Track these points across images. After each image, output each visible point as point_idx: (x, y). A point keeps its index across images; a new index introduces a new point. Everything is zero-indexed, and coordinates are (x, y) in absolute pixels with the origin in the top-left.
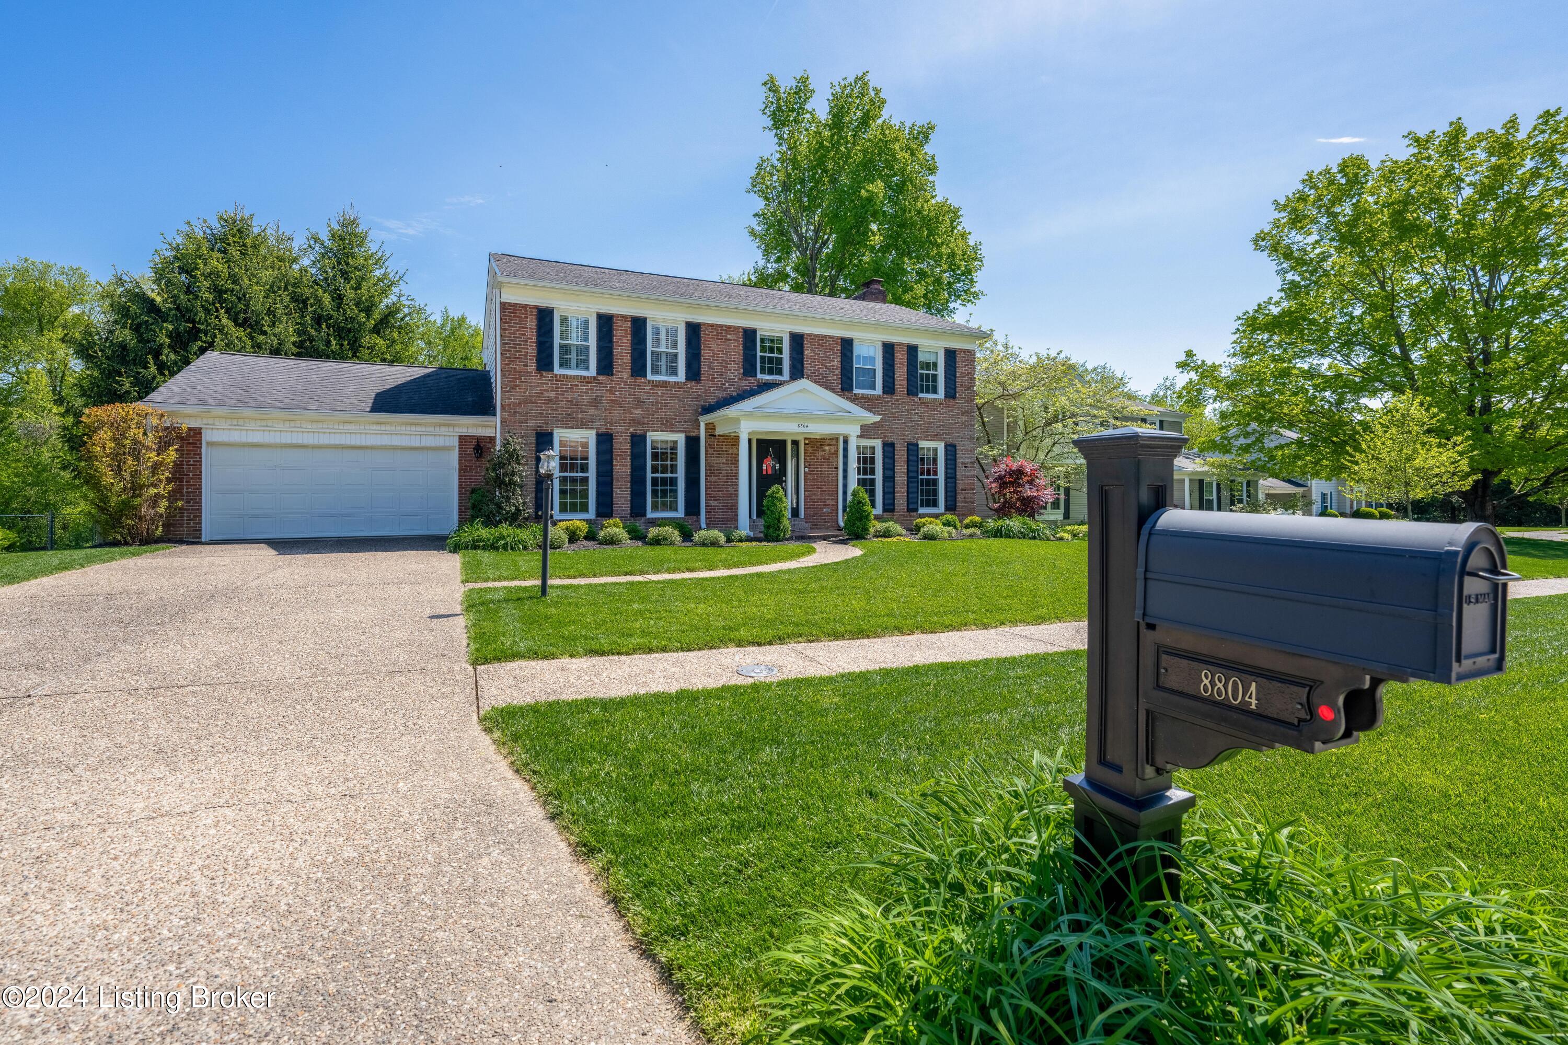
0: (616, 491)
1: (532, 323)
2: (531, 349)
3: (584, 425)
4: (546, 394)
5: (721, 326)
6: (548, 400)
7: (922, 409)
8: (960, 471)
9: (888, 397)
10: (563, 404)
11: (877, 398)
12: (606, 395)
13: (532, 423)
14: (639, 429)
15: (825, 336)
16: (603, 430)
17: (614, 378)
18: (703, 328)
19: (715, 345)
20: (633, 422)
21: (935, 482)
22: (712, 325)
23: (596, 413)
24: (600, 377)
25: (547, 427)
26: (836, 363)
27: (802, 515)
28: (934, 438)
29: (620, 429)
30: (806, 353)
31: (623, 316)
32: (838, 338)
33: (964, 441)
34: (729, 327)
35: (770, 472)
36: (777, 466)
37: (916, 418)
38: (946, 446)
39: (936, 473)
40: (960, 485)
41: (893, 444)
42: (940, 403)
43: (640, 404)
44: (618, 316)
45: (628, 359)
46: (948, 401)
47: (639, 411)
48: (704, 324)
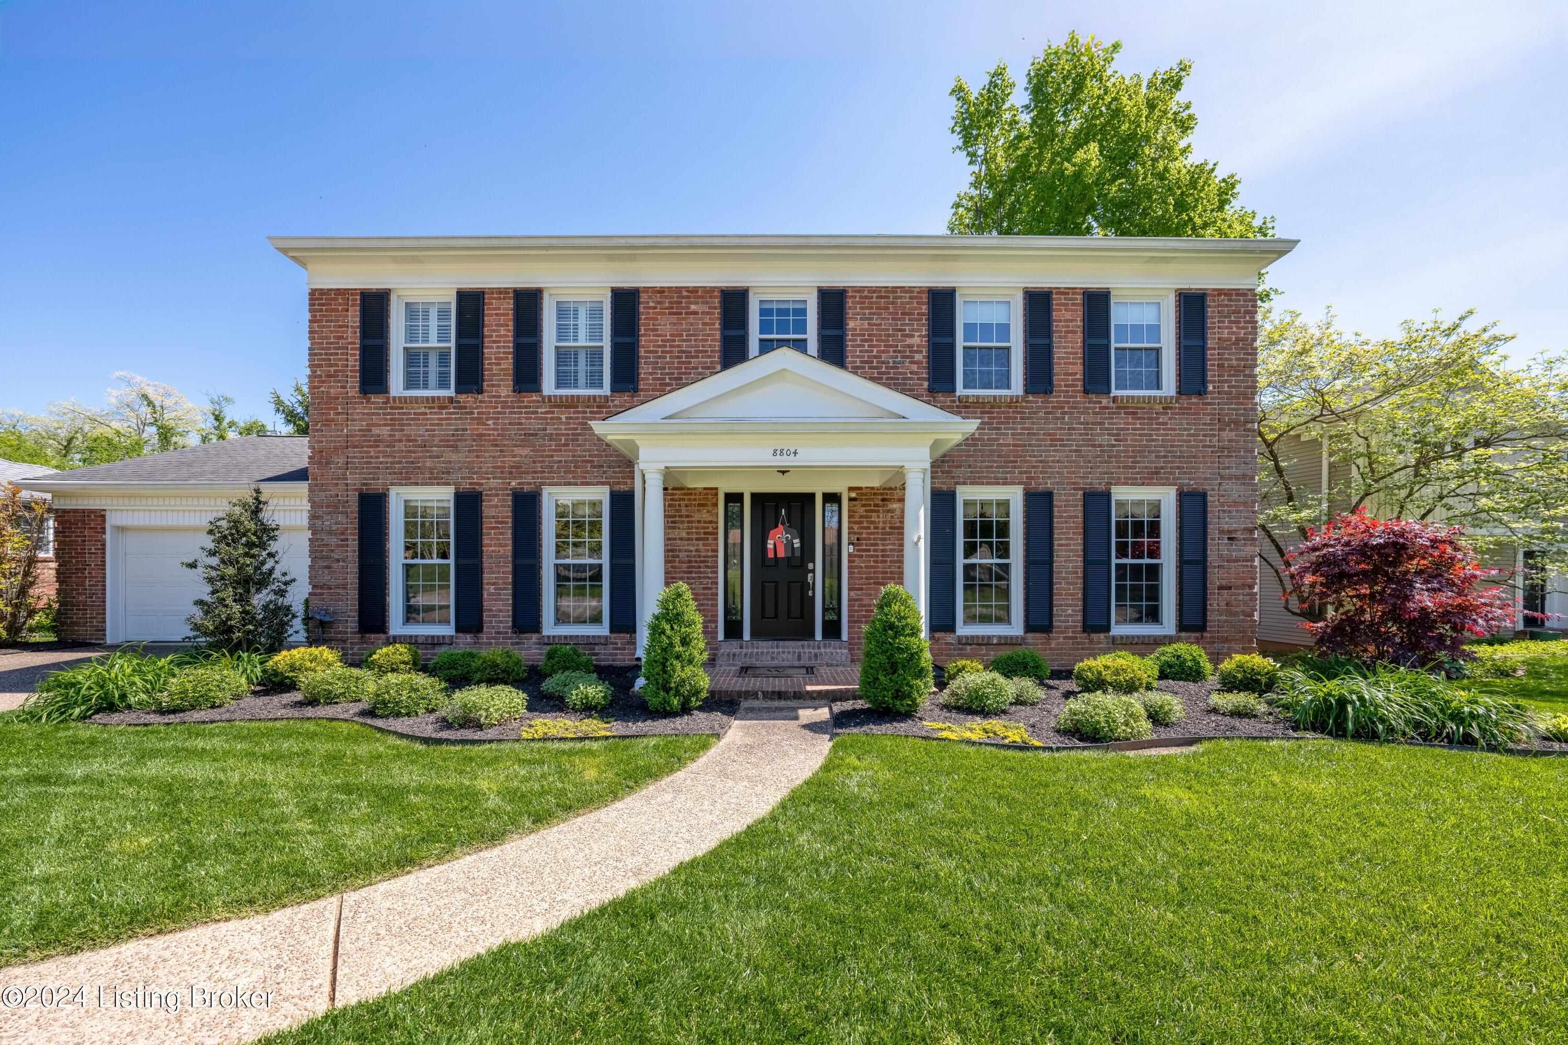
0: (488, 590)
1: (353, 317)
2: (354, 360)
3: (436, 479)
4: (375, 431)
5: (679, 290)
6: (378, 440)
7: (1120, 421)
8: (1217, 549)
9: (1037, 401)
10: (401, 446)
11: (1013, 402)
12: (472, 428)
13: (354, 479)
14: (527, 483)
15: (894, 289)
16: (466, 486)
17: (484, 397)
18: (644, 297)
19: (666, 326)
20: (517, 470)
21: (1154, 572)
22: (661, 291)
23: (454, 457)
24: (462, 398)
25: (377, 486)
26: (919, 339)
27: (845, 636)
28: (1152, 477)
29: (494, 483)
30: (851, 324)
31: (500, 291)
32: (921, 290)
33: (1228, 485)
34: (693, 291)
35: (781, 554)
36: (797, 543)
37: (1104, 439)
38: (1182, 496)
39: (1154, 552)
40: (1215, 577)
41: (1049, 495)
42: (1166, 405)
43: (528, 437)
44: (492, 291)
45: (508, 364)
46: (1185, 402)
47: (525, 451)
48: (647, 289)
